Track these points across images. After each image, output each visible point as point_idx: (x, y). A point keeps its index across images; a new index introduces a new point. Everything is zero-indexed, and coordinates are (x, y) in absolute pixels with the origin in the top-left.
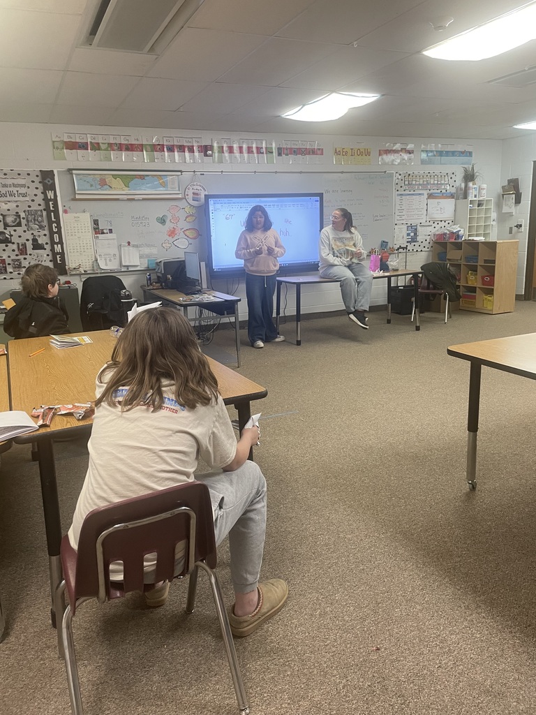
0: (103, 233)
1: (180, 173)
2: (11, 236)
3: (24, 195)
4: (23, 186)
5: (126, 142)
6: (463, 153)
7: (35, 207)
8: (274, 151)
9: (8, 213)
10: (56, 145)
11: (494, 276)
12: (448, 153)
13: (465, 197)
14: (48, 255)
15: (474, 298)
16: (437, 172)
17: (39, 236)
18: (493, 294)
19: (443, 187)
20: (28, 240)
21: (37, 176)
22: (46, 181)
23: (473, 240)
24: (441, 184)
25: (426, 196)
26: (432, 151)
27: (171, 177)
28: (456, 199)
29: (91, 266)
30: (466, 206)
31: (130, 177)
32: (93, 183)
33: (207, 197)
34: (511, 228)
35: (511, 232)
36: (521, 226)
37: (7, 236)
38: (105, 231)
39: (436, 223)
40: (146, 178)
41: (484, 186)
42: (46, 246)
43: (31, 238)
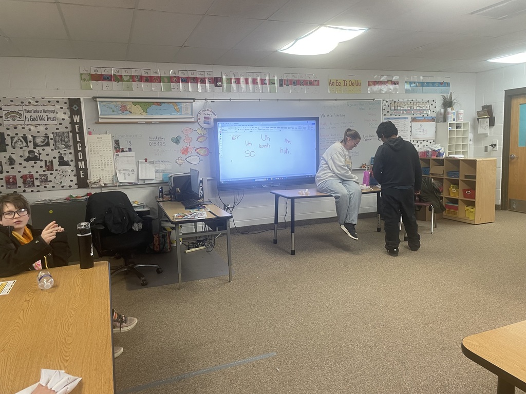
0: (123, 151)
1: (193, 101)
2: (40, 154)
3: (53, 119)
4: (53, 111)
5: (146, 75)
6: (442, 84)
7: (62, 129)
8: (276, 82)
9: (38, 134)
10: (83, 77)
11: (475, 190)
12: (428, 84)
13: (445, 120)
14: (72, 171)
15: (457, 208)
16: (419, 100)
17: (65, 154)
18: (474, 205)
19: (425, 112)
20: (55, 158)
21: (65, 103)
22: (73, 108)
23: (454, 158)
24: (423, 109)
25: (410, 120)
26: (414, 83)
27: (185, 104)
28: (437, 122)
29: (111, 180)
30: (445, 128)
31: (147, 104)
32: (115, 109)
33: (216, 121)
34: (486, 148)
35: (486, 150)
36: (495, 145)
37: (36, 154)
38: (125, 150)
39: (419, 142)
40: (163, 105)
41: (462, 111)
42: (70, 163)
43: (57, 156)
